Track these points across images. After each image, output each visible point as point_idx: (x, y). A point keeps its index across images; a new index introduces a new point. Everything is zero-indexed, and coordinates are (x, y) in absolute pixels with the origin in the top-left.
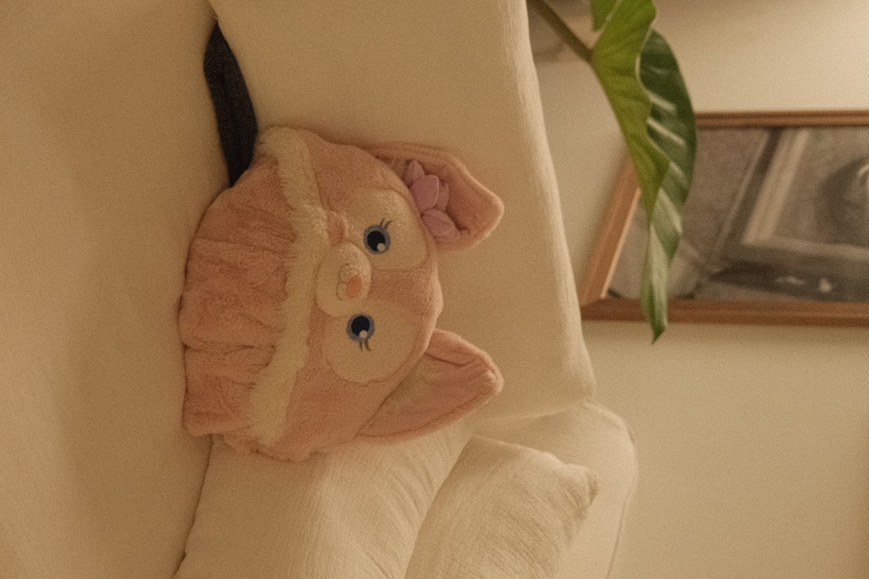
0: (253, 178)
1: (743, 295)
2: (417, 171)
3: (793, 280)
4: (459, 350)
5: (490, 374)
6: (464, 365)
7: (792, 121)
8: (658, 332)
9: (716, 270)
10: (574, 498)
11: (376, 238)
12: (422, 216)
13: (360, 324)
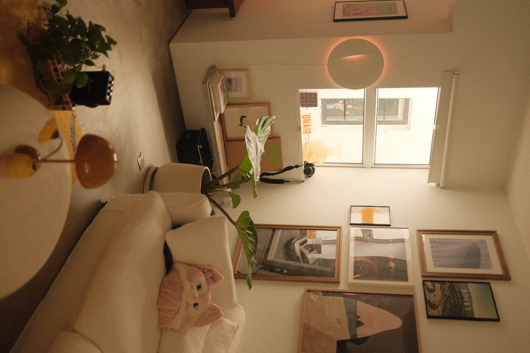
2: (206, 271)
3: (278, 270)
5: (221, 312)
6: (215, 310)
7: (278, 227)
8: (250, 287)
9: (261, 266)
10: (234, 330)
11: (199, 287)
12: (207, 280)
13: (196, 305)
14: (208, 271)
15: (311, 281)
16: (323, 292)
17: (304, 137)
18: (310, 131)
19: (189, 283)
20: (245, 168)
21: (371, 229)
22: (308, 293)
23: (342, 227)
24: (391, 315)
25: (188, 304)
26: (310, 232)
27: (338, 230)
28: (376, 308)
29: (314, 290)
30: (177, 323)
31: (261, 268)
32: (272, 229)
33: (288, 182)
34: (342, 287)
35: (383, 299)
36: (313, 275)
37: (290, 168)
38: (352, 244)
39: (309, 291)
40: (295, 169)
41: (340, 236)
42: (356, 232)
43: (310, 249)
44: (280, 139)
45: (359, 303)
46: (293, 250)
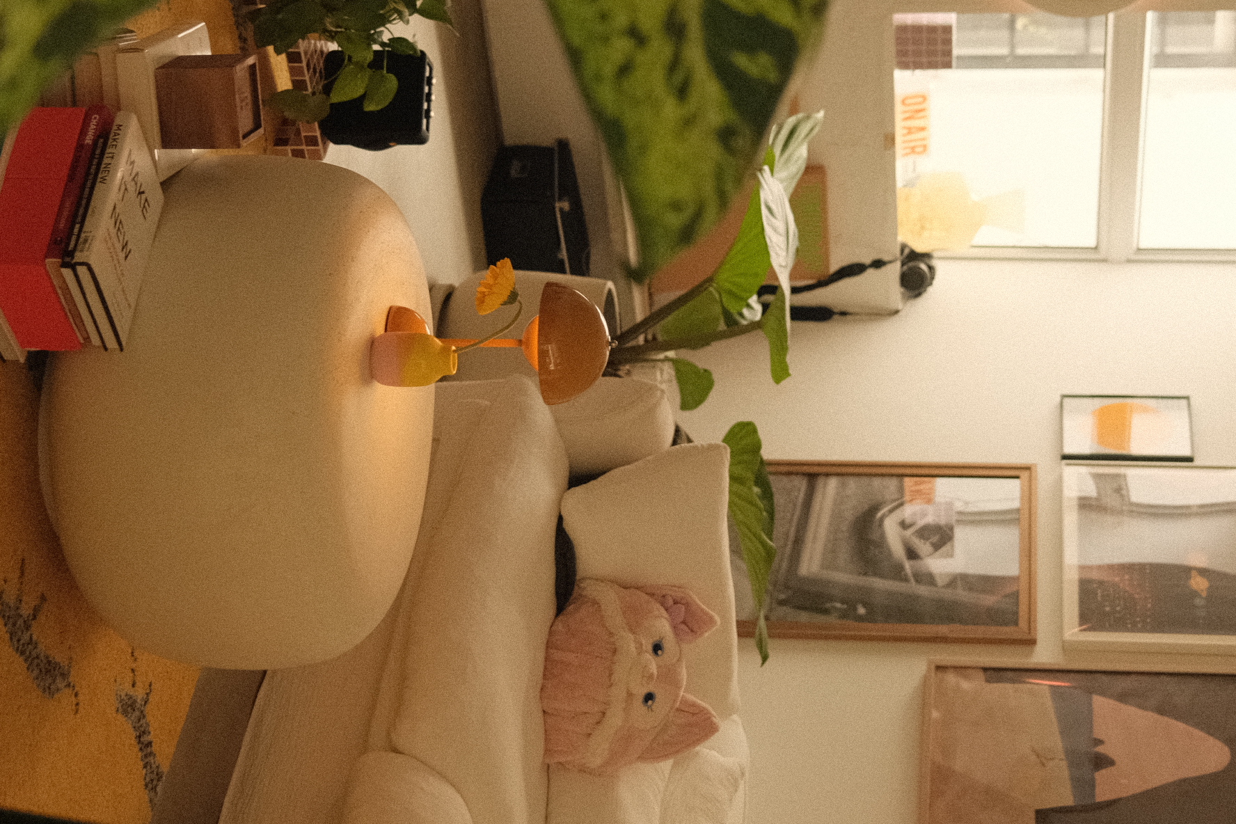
0: (578, 615)
1: (804, 617)
3: (838, 605)
4: (694, 705)
5: (714, 719)
6: (697, 714)
7: (824, 470)
8: (765, 658)
9: (782, 596)
10: (733, 780)
11: (657, 648)
12: (675, 628)
13: (649, 697)
14: (676, 603)
15: (944, 640)
16: (985, 669)
17: (903, 167)
18: (925, 147)
19: (631, 636)
20: (734, 284)
21: (1122, 471)
22: (940, 675)
23: (1035, 465)
24: (1197, 733)
25: (630, 695)
26: (916, 483)
27: (1024, 475)
28: (1151, 716)
29: (956, 664)
30: (597, 751)
31: (782, 603)
32: (804, 474)
33: (843, 314)
34: (1044, 654)
35: (1172, 685)
36: (950, 619)
37: (853, 270)
38: (1071, 519)
39: (940, 668)
40: (870, 271)
41: (1029, 496)
42: (1078, 481)
43: (935, 539)
44: (825, 174)
45: (1098, 701)
46: (881, 543)
